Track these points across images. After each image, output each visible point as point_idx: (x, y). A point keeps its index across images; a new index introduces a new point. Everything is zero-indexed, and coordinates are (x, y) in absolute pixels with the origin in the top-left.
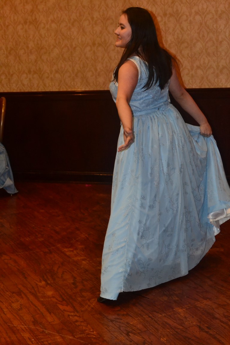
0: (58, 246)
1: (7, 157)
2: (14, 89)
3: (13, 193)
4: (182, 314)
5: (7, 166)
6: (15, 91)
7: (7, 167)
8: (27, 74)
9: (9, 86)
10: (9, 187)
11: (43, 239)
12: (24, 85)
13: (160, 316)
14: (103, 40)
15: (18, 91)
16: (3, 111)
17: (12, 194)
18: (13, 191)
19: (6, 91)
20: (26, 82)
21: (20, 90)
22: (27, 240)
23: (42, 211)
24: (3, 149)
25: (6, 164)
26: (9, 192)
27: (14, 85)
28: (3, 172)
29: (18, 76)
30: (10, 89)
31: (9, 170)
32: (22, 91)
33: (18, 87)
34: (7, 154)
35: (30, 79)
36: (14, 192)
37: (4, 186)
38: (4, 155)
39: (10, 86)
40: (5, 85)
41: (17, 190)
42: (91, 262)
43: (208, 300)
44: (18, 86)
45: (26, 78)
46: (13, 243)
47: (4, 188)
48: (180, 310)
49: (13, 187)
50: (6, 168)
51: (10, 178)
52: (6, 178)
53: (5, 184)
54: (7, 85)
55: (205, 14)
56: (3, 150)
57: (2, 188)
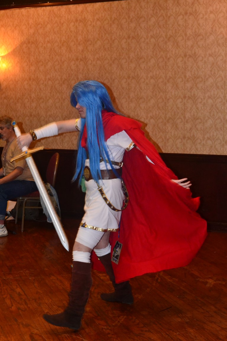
4: (193, 334)
13: (175, 334)
43: (213, 323)
48: (191, 330)
55: (216, 98)
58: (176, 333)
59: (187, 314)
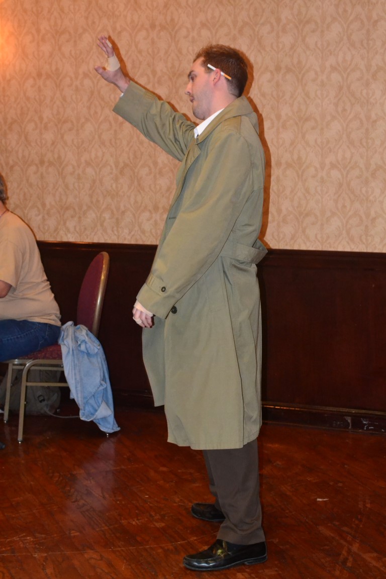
0: (191, 539)
1: (103, 362)
2: (125, 239)
3: (111, 431)
5: (103, 380)
6: (126, 242)
7: (103, 383)
8: (150, 211)
9: (116, 232)
10: (104, 419)
11: (163, 524)
12: (143, 232)
14: (295, 157)
15: (133, 242)
16: (103, 277)
17: (109, 433)
18: (109, 426)
19: (109, 241)
20: (147, 226)
21: (137, 240)
22: (134, 523)
23: (164, 469)
24: (99, 347)
25: (102, 377)
26: (103, 429)
27: (126, 231)
28: (94, 390)
29: (134, 215)
30: (118, 238)
31: (106, 388)
32: (140, 242)
33: (133, 235)
34: (104, 357)
35: (156, 222)
36: (113, 429)
37: (95, 417)
38: (99, 360)
39: (118, 231)
40: (109, 231)
41: (119, 427)
42: (253, 575)
44: (133, 233)
45: (148, 220)
46: (106, 528)
47: (94, 421)
49: (112, 419)
50: (101, 384)
51: (107, 404)
52: (100, 402)
53: (97, 413)
54: (113, 231)
56: (99, 349)
57: (92, 422)
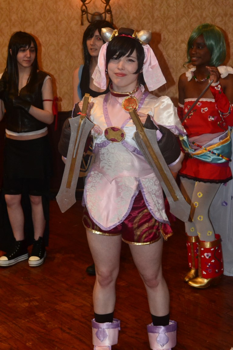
58: (24, 320)
59: (35, 297)
